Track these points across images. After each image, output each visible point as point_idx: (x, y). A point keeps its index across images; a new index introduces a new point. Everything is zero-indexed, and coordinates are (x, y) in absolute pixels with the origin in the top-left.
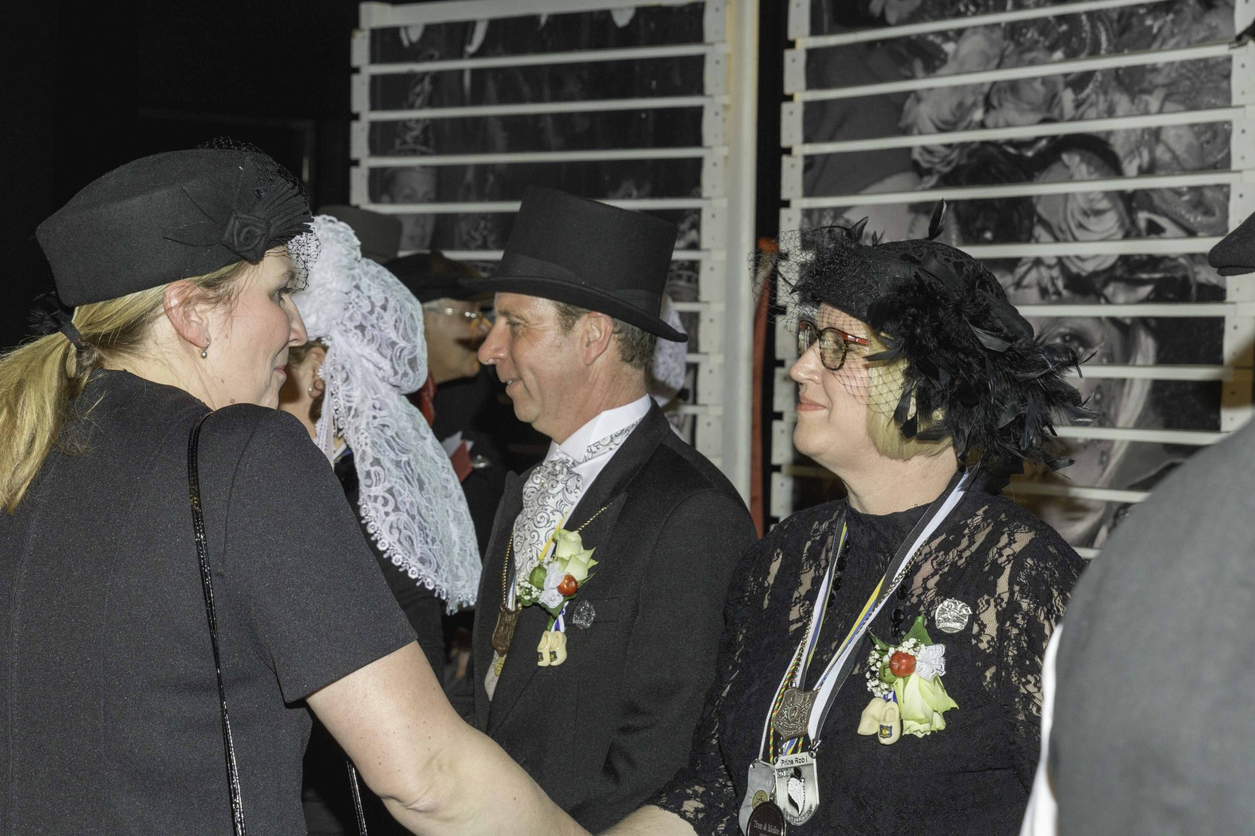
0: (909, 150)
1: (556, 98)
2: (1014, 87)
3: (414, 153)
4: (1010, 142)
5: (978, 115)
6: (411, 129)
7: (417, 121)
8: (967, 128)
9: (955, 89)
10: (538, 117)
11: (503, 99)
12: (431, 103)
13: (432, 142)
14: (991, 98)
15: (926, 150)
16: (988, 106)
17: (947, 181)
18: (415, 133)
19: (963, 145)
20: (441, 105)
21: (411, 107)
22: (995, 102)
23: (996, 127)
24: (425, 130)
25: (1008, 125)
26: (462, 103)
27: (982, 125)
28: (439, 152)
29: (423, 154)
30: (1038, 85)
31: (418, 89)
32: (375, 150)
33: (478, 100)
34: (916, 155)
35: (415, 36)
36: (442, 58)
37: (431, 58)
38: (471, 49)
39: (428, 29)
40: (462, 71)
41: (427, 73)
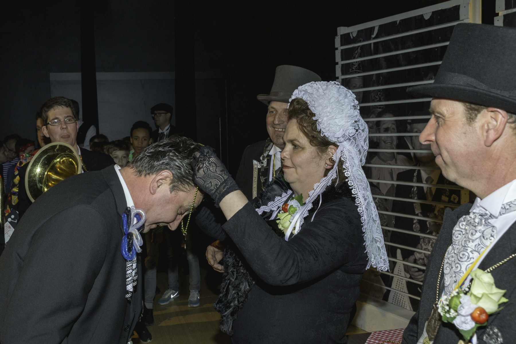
1: (403, 48)
3: (356, 72)
6: (355, 65)
7: (356, 62)
10: (397, 55)
11: (385, 51)
12: (361, 56)
13: (362, 69)
18: (356, 66)
20: (364, 56)
21: (354, 58)
24: (359, 65)
26: (371, 55)
28: (364, 71)
29: (359, 73)
31: (356, 52)
32: (343, 73)
33: (376, 53)
35: (355, 35)
36: (364, 41)
37: (360, 41)
38: (373, 36)
39: (359, 32)
40: (371, 44)
41: (359, 46)
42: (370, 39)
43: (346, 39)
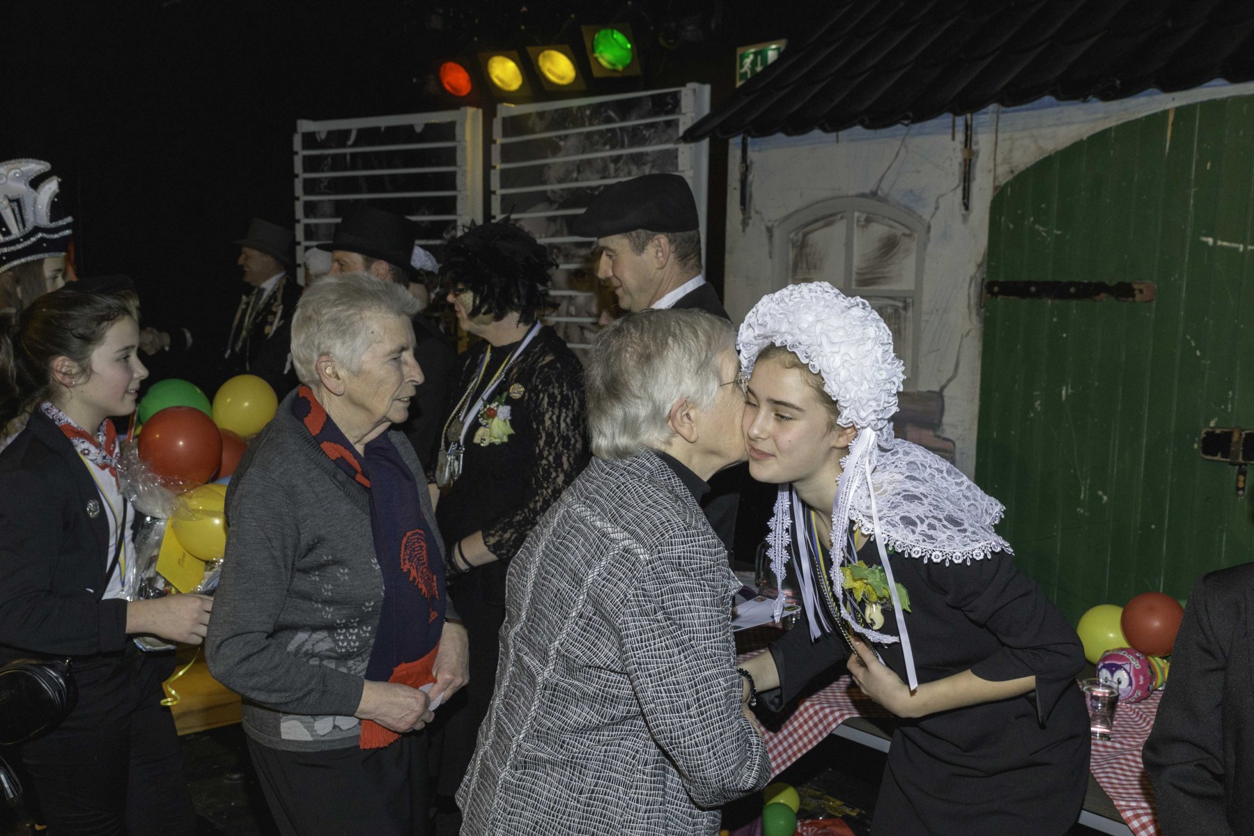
0: (545, 192)
1: (390, 167)
2: (589, 162)
3: (324, 194)
4: (589, 188)
5: (575, 175)
6: (323, 182)
7: (326, 178)
8: (571, 181)
9: (565, 163)
10: (382, 177)
11: (365, 168)
12: (332, 170)
13: (333, 189)
14: (581, 167)
15: (553, 192)
16: (579, 172)
17: (563, 206)
18: (324, 184)
19: (569, 189)
20: (336, 170)
21: (323, 171)
22: (582, 169)
23: (583, 180)
24: (330, 183)
25: (587, 180)
26: (345, 169)
27: (576, 180)
28: (337, 193)
29: (328, 194)
30: (599, 161)
31: (325, 162)
32: (306, 193)
33: (354, 168)
34: (549, 194)
35: (323, 136)
36: (336, 147)
37: (331, 147)
38: (350, 142)
39: (330, 133)
40: (345, 155)
41: (329, 155)
42: (344, 146)
43: (310, 140)
